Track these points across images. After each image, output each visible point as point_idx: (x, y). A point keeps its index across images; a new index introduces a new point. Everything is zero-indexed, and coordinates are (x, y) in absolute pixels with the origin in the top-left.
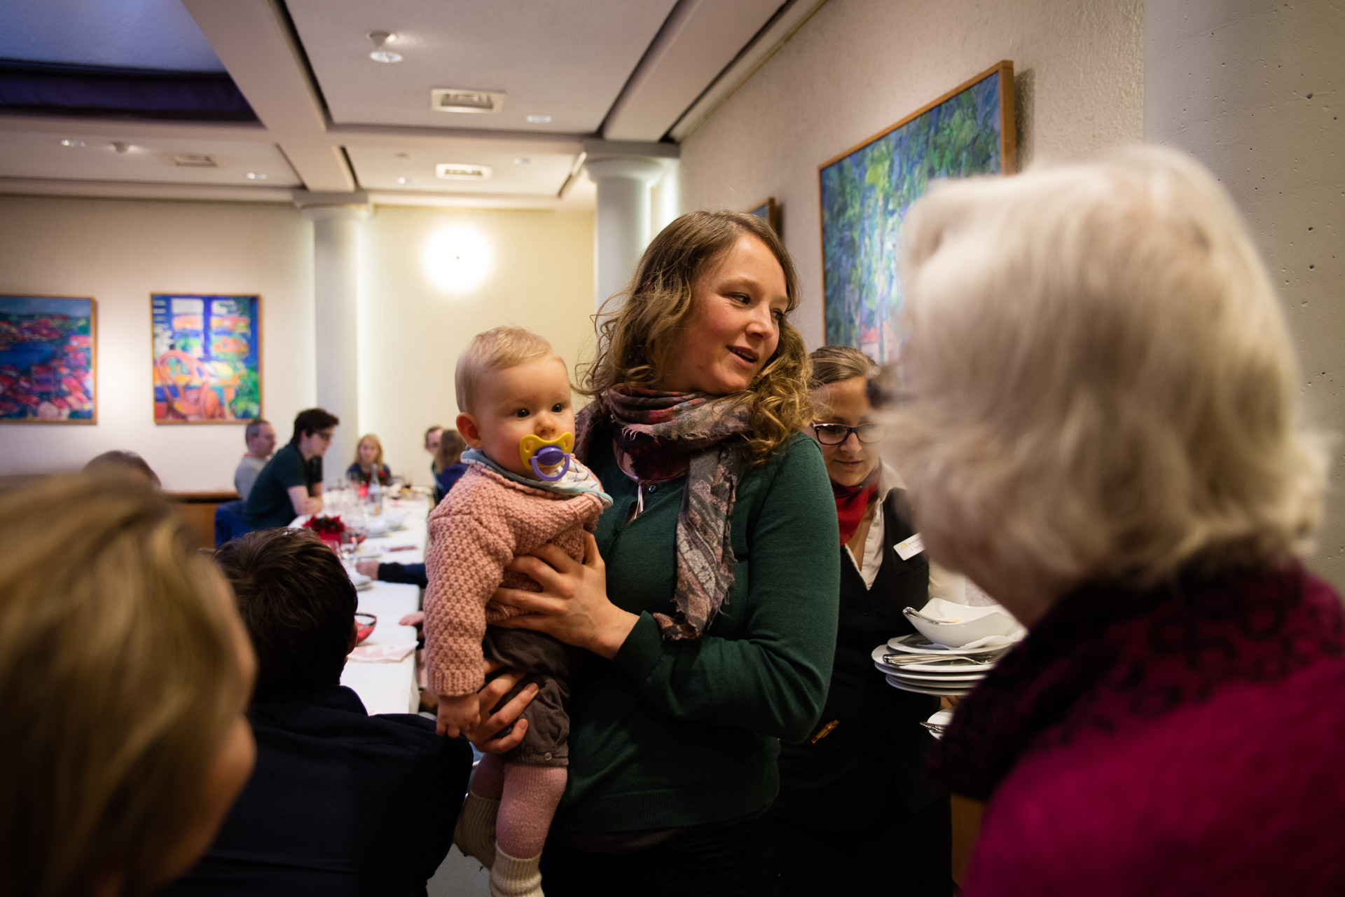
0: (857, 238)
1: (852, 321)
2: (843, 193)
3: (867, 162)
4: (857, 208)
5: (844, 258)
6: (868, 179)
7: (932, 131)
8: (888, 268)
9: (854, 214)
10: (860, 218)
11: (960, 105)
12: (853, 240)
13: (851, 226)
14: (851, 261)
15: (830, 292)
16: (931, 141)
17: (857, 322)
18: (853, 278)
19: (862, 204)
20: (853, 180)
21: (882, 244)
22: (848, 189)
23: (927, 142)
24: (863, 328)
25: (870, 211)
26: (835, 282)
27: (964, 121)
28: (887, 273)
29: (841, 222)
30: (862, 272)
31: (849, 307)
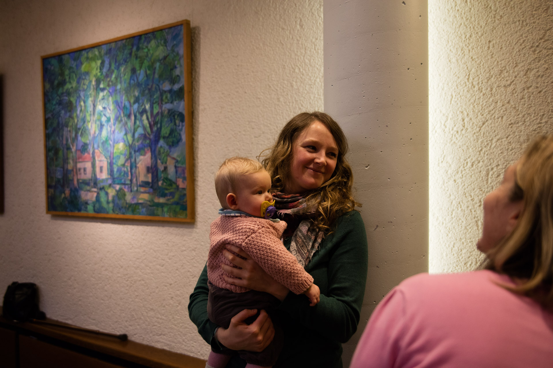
0: (74, 102)
1: (69, 149)
2: (62, 74)
3: (83, 59)
4: (74, 84)
5: (63, 112)
6: (84, 68)
7: (135, 49)
8: (100, 120)
9: (72, 87)
10: (77, 90)
11: (155, 37)
12: (70, 103)
13: (69, 94)
14: (68, 114)
15: (50, 131)
16: (133, 54)
17: (74, 149)
18: (70, 124)
19: (78, 82)
20: (71, 68)
21: (94, 106)
22: (67, 72)
23: (131, 54)
24: (79, 153)
25: (85, 87)
26: (55, 125)
27: (158, 46)
28: (98, 123)
29: (60, 91)
30: (78, 121)
31: (67, 140)
